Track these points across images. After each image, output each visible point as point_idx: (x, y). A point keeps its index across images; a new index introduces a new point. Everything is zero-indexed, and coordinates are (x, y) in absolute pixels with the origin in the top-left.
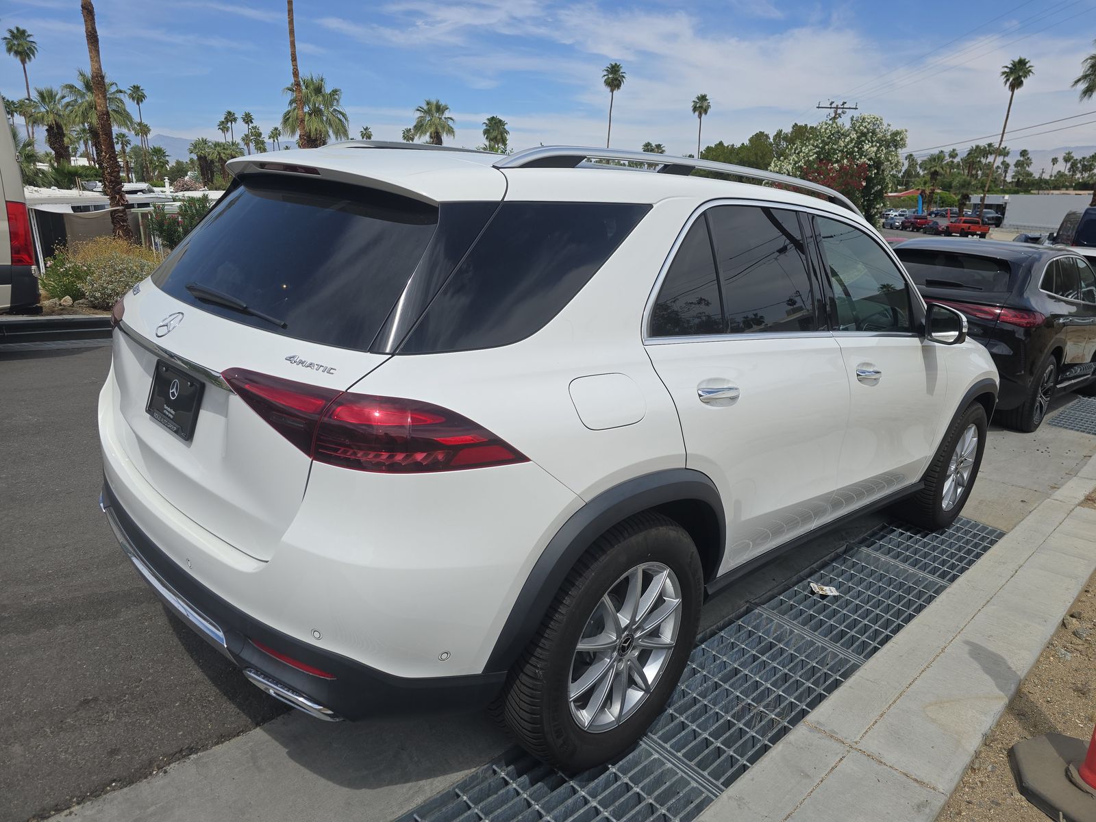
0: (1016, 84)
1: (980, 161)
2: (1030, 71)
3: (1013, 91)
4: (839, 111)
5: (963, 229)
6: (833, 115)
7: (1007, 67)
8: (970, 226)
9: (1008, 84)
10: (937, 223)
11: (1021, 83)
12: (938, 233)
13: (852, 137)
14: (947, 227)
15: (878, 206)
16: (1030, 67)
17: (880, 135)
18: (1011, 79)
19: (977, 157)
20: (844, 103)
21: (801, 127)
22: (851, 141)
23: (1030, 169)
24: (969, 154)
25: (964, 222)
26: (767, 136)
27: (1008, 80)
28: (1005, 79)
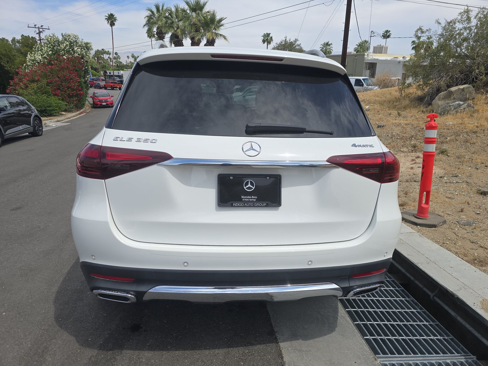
0: (112, 24)
1: (101, 57)
2: (116, 19)
3: (112, 27)
4: (41, 30)
5: (111, 86)
6: (38, 32)
7: (106, 16)
8: (114, 85)
9: (109, 24)
10: (99, 84)
11: (114, 24)
12: (101, 88)
13: (67, 44)
14: (105, 85)
15: (88, 76)
16: (115, 17)
17: (80, 44)
18: (110, 22)
19: (99, 55)
20: (42, 26)
21: (26, 36)
22: (67, 45)
23: (121, 60)
24: (95, 53)
25: (111, 83)
26: (7, 41)
27: (108, 22)
28: (107, 22)
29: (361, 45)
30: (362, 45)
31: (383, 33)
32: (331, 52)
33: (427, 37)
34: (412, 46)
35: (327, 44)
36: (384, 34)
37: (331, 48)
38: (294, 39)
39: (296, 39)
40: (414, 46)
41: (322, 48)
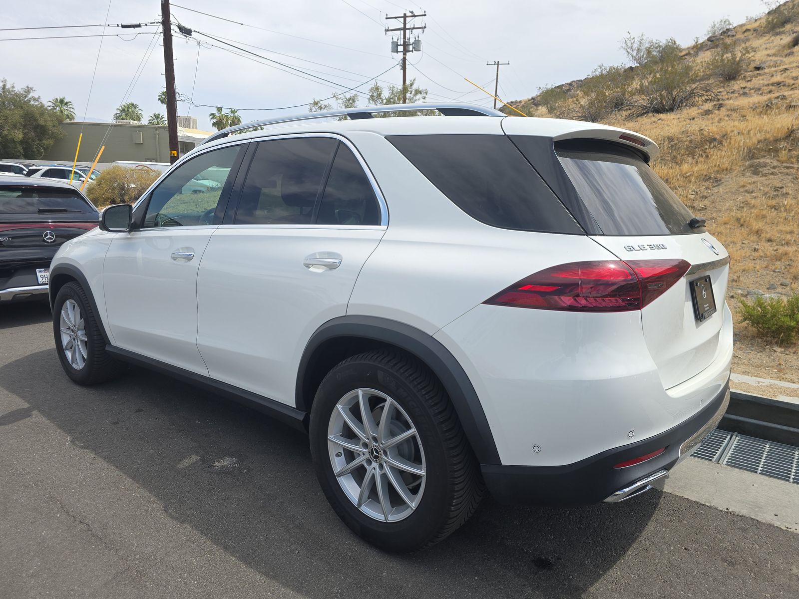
29: (126, 110)
30: (128, 111)
31: (159, 96)
32: (73, 118)
33: (230, 110)
34: (212, 122)
35: (62, 101)
36: (162, 97)
37: (72, 110)
38: (25, 88)
39: (28, 87)
40: (215, 120)
41: (52, 107)
